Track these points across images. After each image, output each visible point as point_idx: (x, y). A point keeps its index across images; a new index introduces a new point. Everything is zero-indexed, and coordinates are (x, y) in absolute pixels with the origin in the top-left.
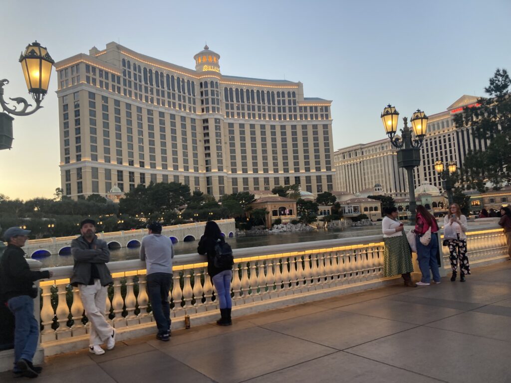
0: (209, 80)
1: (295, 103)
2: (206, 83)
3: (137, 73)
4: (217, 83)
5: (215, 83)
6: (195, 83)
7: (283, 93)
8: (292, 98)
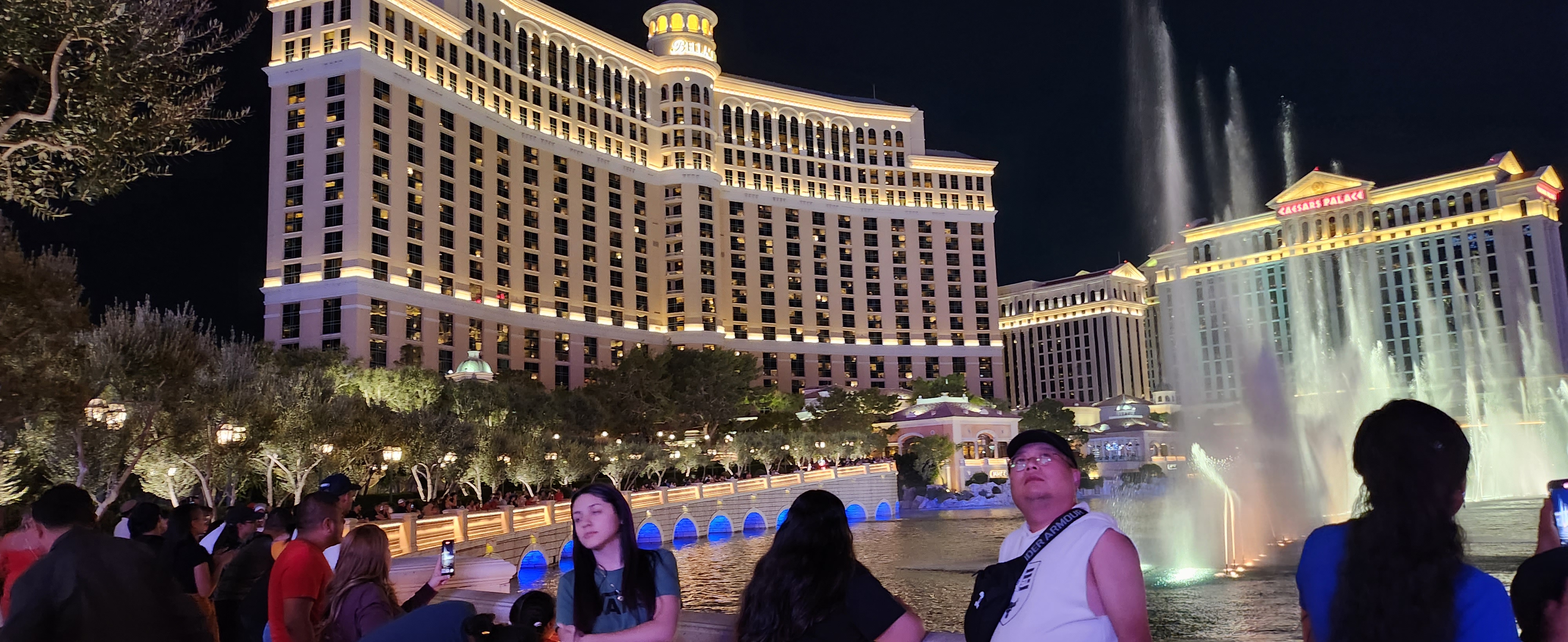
0: (687, 79)
1: (901, 163)
2: (678, 88)
3: (501, 39)
4: (706, 89)
5: (702, 92)
6: (648, 86)
7: (872, 133)
8: (894, 149)
